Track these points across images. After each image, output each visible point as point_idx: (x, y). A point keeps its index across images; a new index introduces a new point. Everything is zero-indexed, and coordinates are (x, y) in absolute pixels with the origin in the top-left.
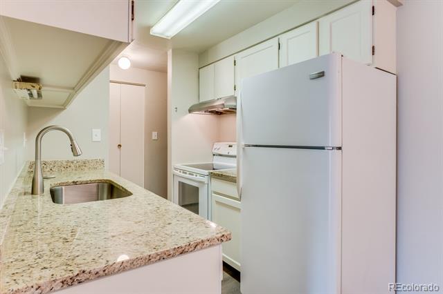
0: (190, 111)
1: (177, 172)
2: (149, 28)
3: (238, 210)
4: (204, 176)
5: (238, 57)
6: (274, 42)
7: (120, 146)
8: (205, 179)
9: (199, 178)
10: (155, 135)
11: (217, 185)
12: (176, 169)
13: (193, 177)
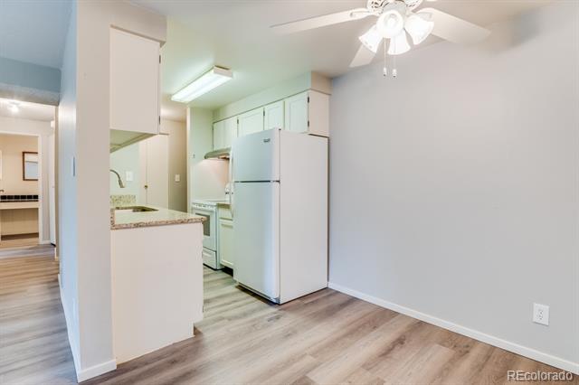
0: (205, 158)
1: (195, 206)
2: (171, 95)
3: (231, 227)
4: (212, 206)
5: (240, 117)
6: (261, 110)
7: (146, 187)
8: (214, 209)
9: (210, 209)
10: (177, 178)
11: (222, 212)
12: (194, 204)
13: (206, 208)
